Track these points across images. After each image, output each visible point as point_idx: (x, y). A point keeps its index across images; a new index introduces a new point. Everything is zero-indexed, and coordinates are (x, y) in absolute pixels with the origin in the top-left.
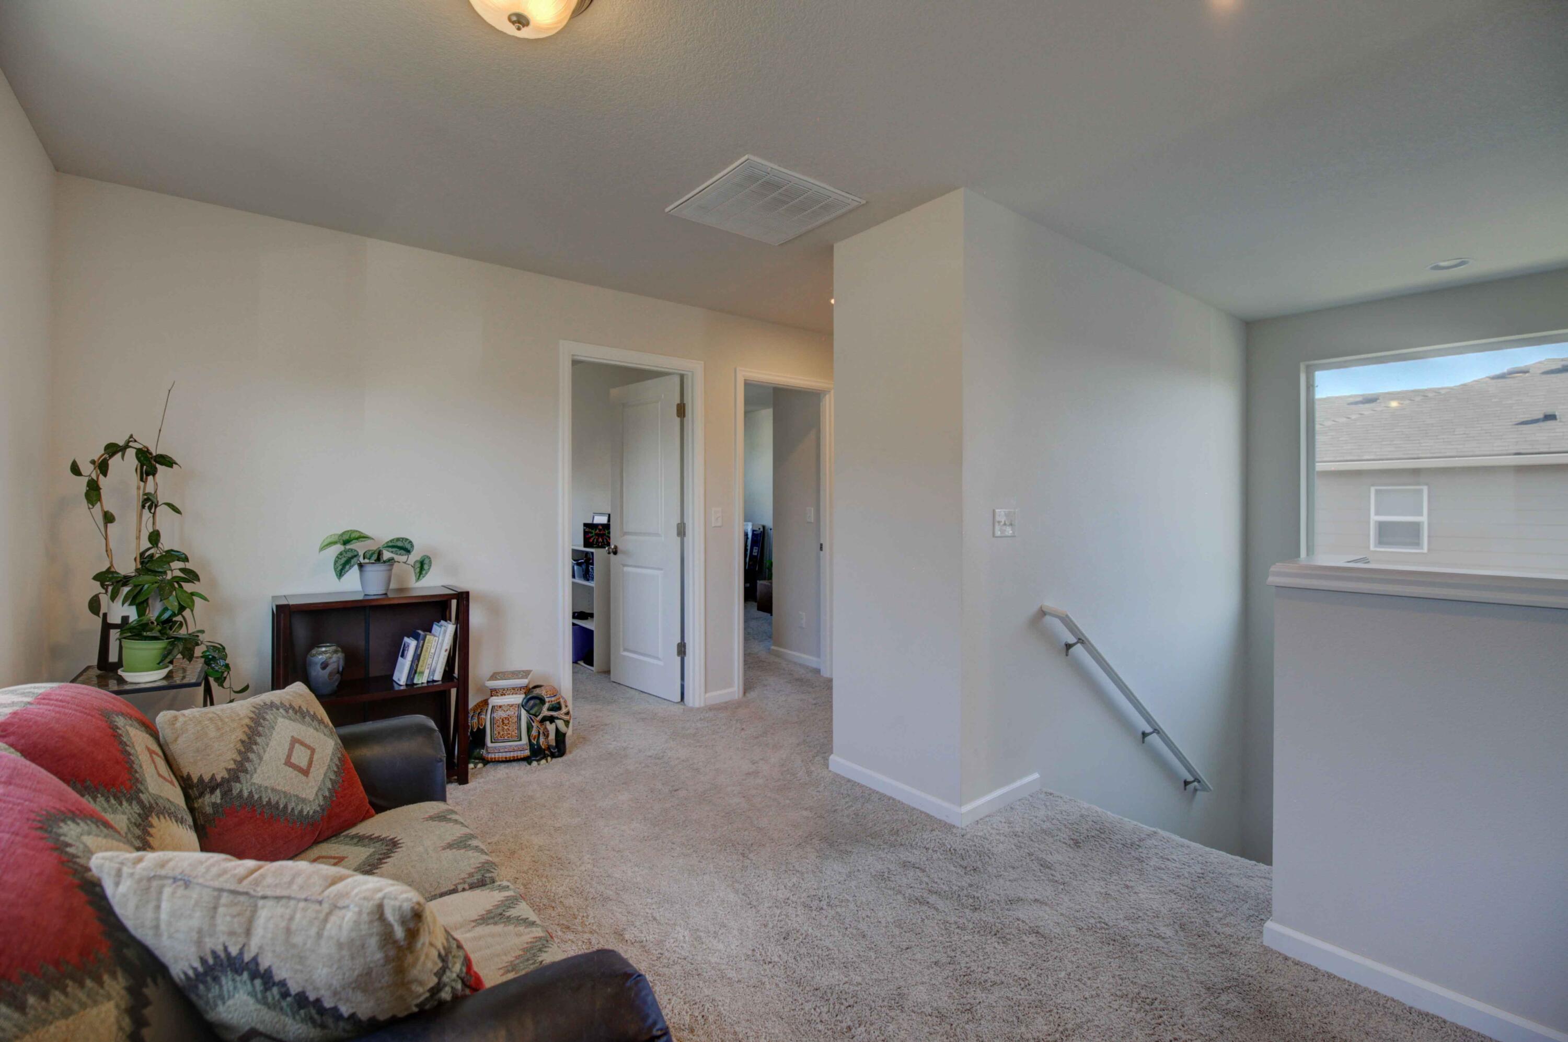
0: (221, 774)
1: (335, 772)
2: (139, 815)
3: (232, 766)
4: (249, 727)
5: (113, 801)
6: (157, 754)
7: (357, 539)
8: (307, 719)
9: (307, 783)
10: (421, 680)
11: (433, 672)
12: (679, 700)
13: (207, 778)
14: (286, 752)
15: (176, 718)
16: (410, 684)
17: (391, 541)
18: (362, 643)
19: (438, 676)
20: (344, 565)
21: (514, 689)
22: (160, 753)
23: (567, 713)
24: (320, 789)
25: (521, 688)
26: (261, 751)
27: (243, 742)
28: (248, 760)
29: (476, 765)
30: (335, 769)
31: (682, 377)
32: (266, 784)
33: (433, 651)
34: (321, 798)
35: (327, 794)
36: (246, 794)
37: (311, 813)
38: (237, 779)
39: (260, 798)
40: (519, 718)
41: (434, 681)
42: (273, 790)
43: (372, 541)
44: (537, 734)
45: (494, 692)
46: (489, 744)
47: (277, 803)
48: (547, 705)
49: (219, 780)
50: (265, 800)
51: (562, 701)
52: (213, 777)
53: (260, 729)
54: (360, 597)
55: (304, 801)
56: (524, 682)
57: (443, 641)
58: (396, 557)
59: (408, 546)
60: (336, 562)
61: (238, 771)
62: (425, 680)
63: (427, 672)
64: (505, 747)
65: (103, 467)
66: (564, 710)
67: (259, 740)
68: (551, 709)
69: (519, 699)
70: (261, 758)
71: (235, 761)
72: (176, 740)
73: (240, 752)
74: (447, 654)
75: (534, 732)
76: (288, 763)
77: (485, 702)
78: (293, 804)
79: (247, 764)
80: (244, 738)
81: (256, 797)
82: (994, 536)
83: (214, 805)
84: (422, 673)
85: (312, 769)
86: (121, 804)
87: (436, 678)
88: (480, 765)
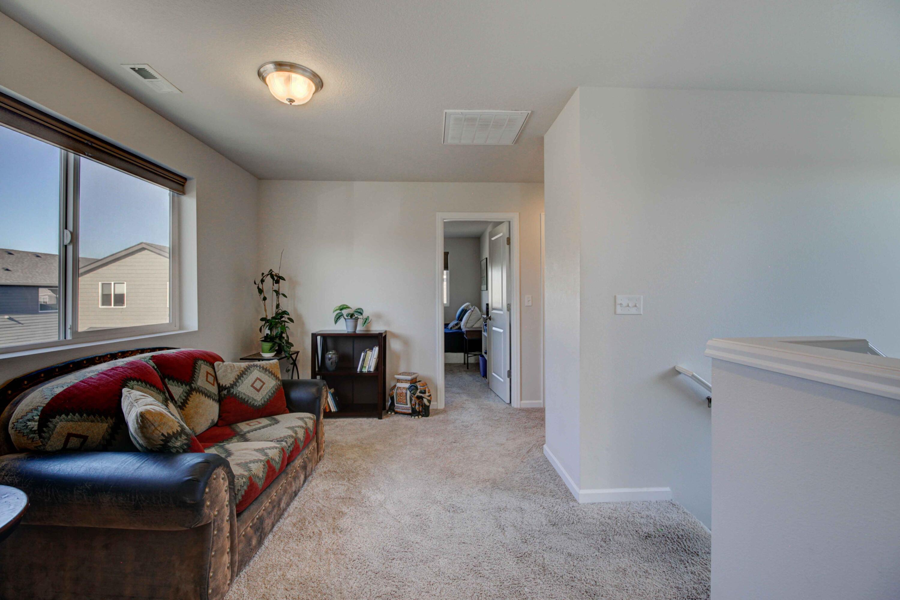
0: (228, 385)
1: (272, 393)
2: (188, 390)
3: (232, 383)
4: (242, 371)
5: (179, 384)
6: (211, 375)
7: (345, 308)
8: (267, 372)
9: (258, 395)
10: (365, 370)
11: (370, 367)
12: (509, 402)
13: (224, 385)
14: (253, 382)
15: (220, 364)
16: (361, 371)
17: (356, 309)
18: (351, 352)
19: (372, 370)
20: (337, 319)
21: (406, 380)
22: (213, 374)
23: (430, 396)
24: (263, 398)
25: (409, 380)
26: (244, 380)
27: (238, 376)
28: (238, 382)
29: (391, 413)
30: (272, 392)
31: (509, 222)
32: (242, 391)
33: (370, 358)
34: (263, 401)
35: (266, 400)
36: (234, 393)
37: (258, 405)
38: (233, 388)
39: (239, 396)
40: (406, 394)
41: (370, 371)
42: (244, 394)
43: (351, 309)
44: (414, 403)
45: (399, 381)
46: (396, 404)
47: (245, 398)
48: (419, 391)
49: (227, 386)
50: (240, 397)
51: (427, 390)
52: (226, 385)
53: (246, 372)
54: (346, 332)
55: (255, 400)
56: (409, 378)
57: (374, 354)
58: (359, 317)
59: (362, 312)
60: (335, 317)
61: (234, 385)
62: (366, 370)
63: (367, 367)
64: (401, 407)
65: (262, 281)
66: (427, 394)
67: (244, 376)
68: (421, 392)
69: (407, 385)
70: (243, 382)
71: (234, 381)
72: (218, 371)
73: (236, 379)
74: (375, 360)
75: (413, 402)
76: (252, 386)
77: (395, 386)
78: (251, 401)
79: (237, 383)
80: (239, 374)
81: (238, 395)
82: (615, 313)
83: (224, 394)
84: (365, 367)
85: (262, 390)
86: (182, 385)
87: (371, 370)
88: (393, 413)
